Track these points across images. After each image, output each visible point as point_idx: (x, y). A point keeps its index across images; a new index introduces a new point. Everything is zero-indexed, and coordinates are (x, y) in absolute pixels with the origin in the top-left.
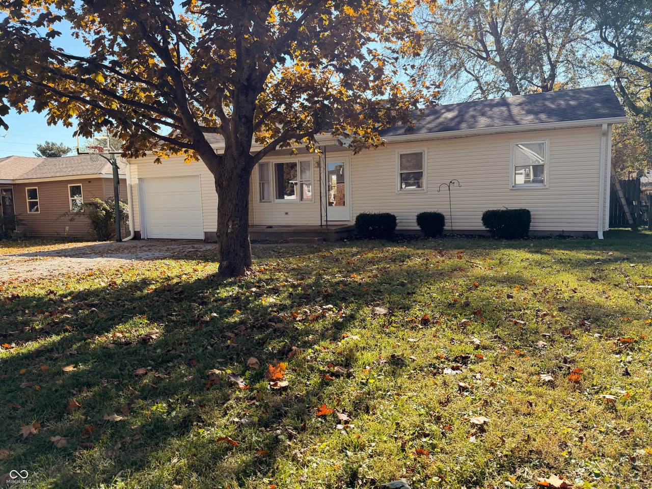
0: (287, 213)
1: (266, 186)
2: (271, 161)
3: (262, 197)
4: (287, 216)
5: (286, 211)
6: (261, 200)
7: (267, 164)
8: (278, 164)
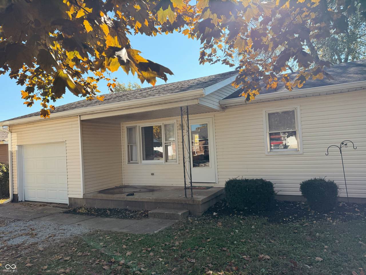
0: (153, 174)
1: (134, 148)
2: (138, 125)
3: (130, 159)
4: (153, 176)
5: (152, 172)
6: (129, 161)
7: (135, 127)
8: (144, 127)
